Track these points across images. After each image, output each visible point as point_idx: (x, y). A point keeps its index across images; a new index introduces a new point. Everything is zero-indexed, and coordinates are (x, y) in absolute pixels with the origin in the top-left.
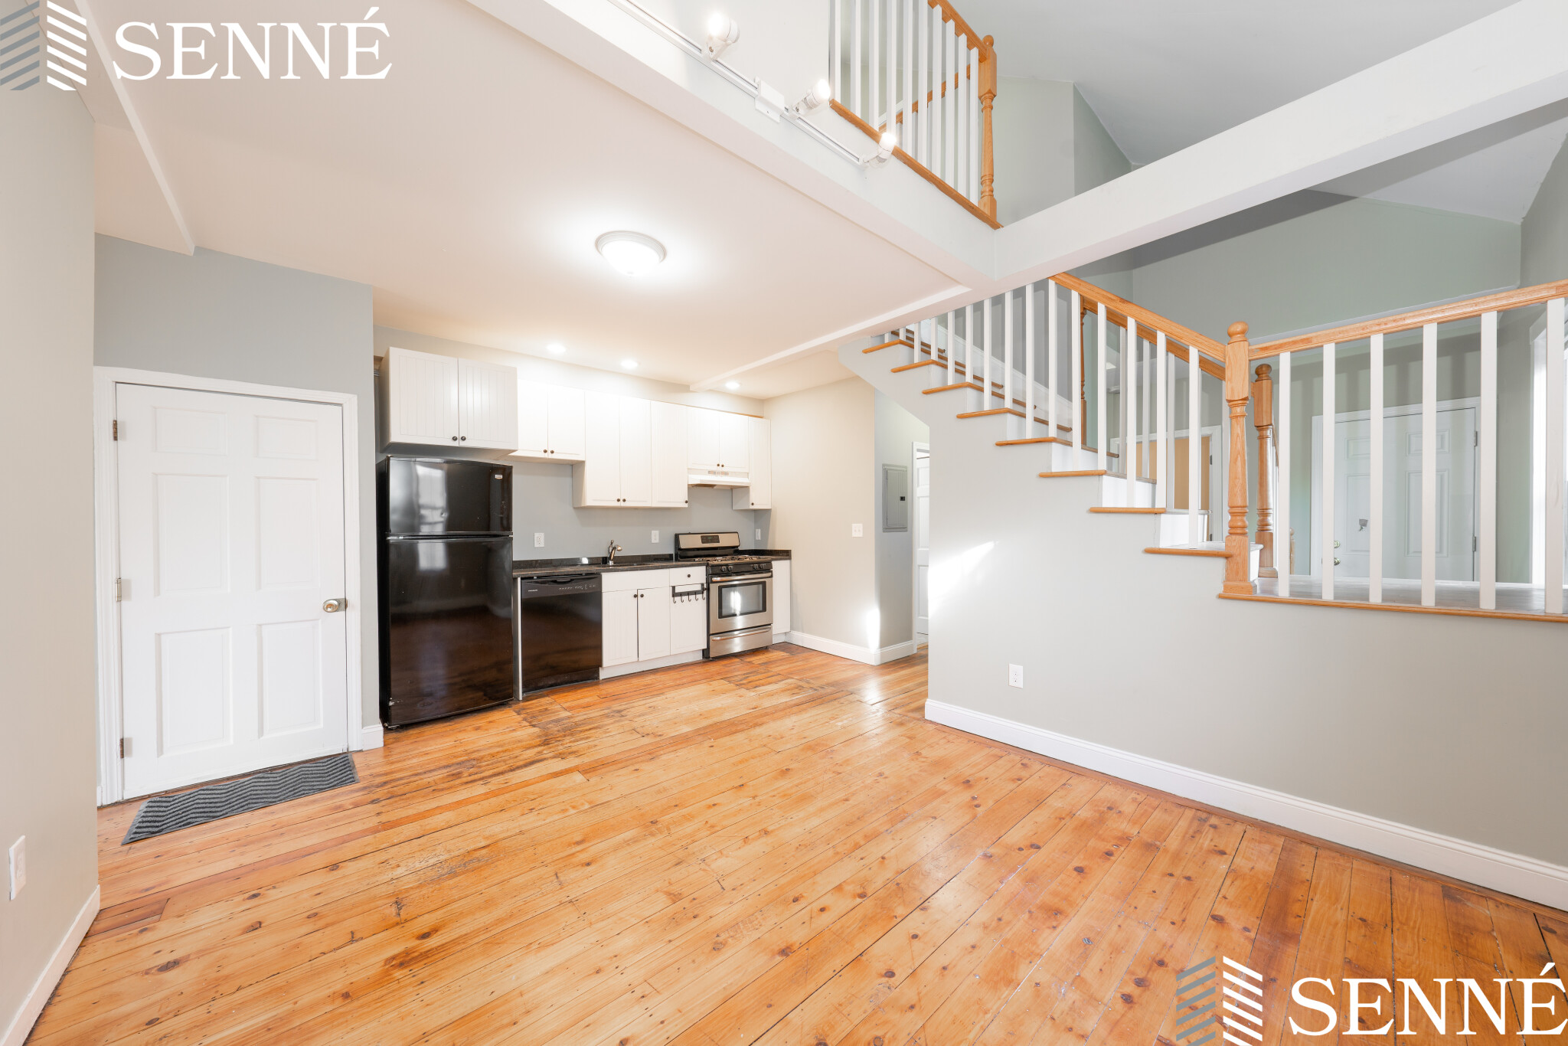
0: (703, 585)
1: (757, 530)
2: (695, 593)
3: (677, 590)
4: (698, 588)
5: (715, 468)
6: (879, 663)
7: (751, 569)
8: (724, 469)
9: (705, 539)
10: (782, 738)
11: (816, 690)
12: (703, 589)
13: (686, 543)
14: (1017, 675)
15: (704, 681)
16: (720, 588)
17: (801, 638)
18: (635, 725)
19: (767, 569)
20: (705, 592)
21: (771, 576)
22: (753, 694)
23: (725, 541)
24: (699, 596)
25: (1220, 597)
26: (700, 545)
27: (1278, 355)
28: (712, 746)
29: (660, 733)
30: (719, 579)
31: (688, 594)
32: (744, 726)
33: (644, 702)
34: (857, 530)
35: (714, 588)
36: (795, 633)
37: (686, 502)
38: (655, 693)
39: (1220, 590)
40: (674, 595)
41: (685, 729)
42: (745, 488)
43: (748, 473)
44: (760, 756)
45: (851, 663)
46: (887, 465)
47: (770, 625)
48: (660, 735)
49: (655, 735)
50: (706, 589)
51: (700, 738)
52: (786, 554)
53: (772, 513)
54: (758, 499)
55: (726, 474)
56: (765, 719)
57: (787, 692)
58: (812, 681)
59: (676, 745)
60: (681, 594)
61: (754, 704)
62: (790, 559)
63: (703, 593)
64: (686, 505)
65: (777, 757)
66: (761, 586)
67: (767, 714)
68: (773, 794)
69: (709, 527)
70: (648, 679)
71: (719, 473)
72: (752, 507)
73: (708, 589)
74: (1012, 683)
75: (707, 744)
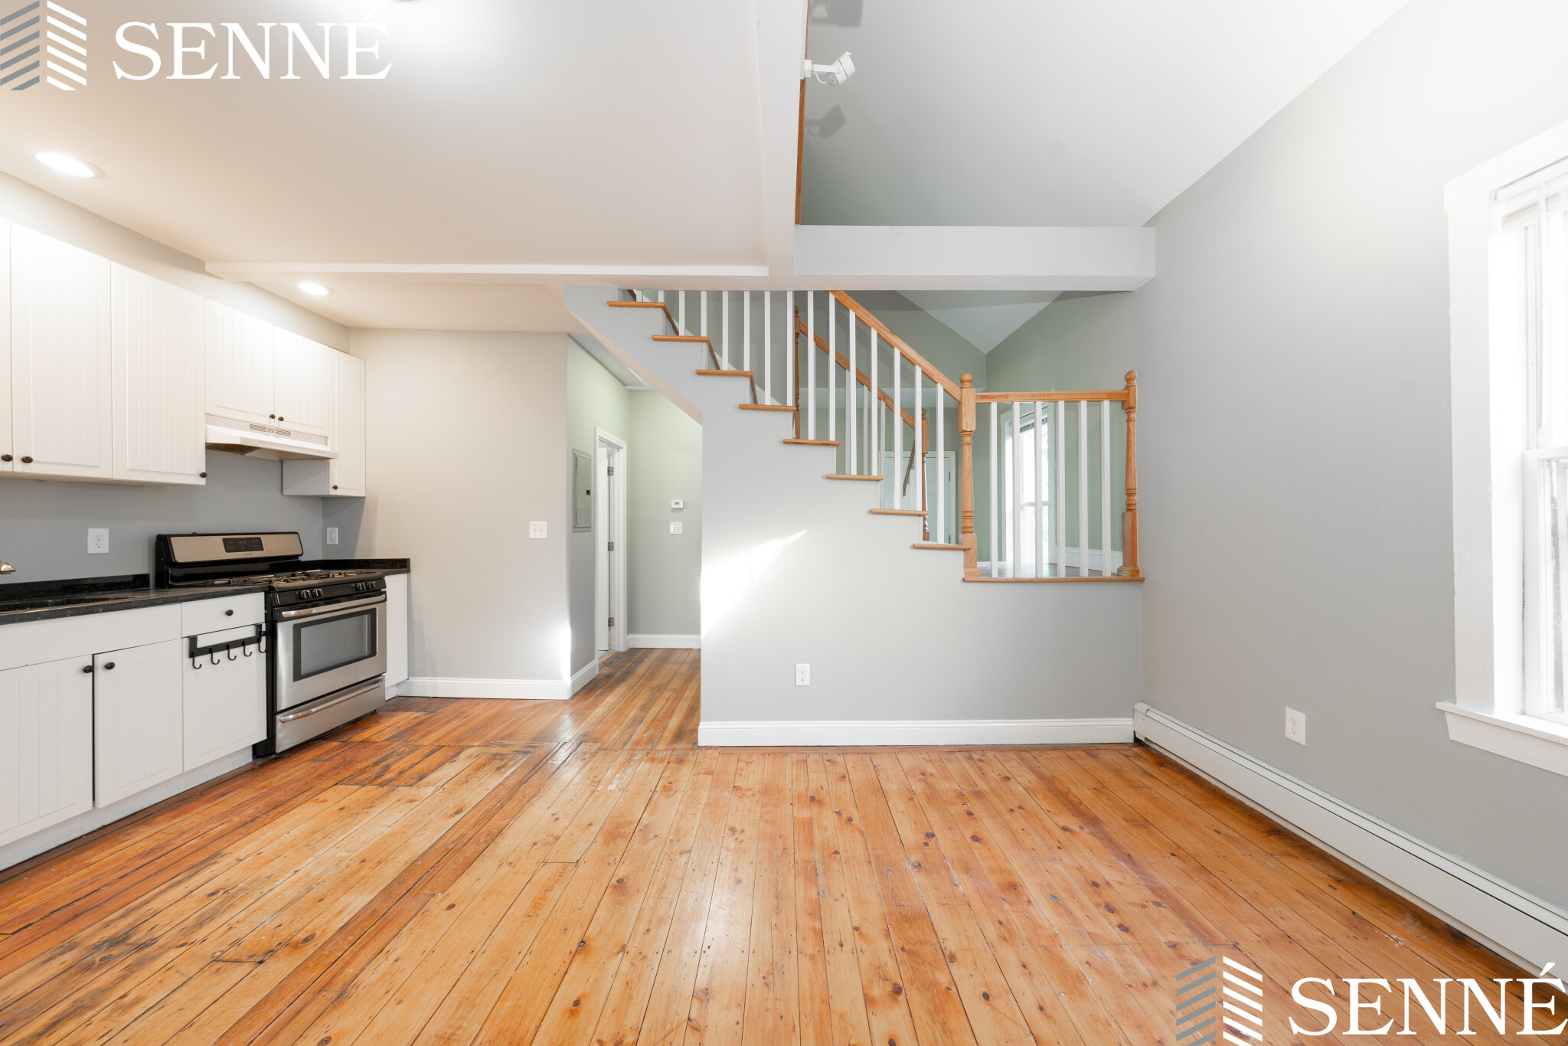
0: (259, 626)
1: (329, 530)
2: (243, 643)
3: (201, 643)
4: (250, 633)
5: (266, 421)
6: (570, 696)
7: (352, 591)
8: (283, 425)
9: (231, 544)
10: (557, 838)
11: (526, 753)
12: (259, 634)
13: (184, 552)
14: (804, 673)
15: (301, 798)
16: (297, 629)
17: (428, 686)
18: (209, 949)
19: (376, 590)
20: (264, 639)
21: (385, 600)
22: (430, 790)
23: (272, 548)
24: (252, 648)
25: (964, 580)
26: (222, 554)
27: (990, 403)
28: (452, 906)
29: (301, 936)
30: (293, 613)
31: (227, 646)
32: (470, 849)
33: (180, 890)
34: (538, 530)
35: (284, 633)
36: (414, 680)
37: (203, 475)
38: (195, 860)
39: (963, 576)
40: (194, 651)
41: (358, 901)
42: (322, 460)
43: (326, 437)
44: (556, 882)
45: (534, 703)
46: (579, 452)
47: (380, 675)
48: (306, 940)
49: (295, 946)
50: (268, 634)
51: (411, 904)
52: (401, 565)
53: (367, 503)
54: (344, 480)
55: (286, 433)
56: (497, 821)
57: (487, 767)
58: (506, 742)
59: (372, 938)
60: (210, 650)
61: (451, 805)
62: (408, 571)
63: (258, 641)
64: (202, 482)
65: (582, 869)
66: (366, 617)
67: (489, 815)
68: (642, 928)
69: (242, 522)
70: (141, 839)
71: (271, 430)
72: (333, 492)
73: (272, 635)
74: (799, 683)
75: (438, 904)
